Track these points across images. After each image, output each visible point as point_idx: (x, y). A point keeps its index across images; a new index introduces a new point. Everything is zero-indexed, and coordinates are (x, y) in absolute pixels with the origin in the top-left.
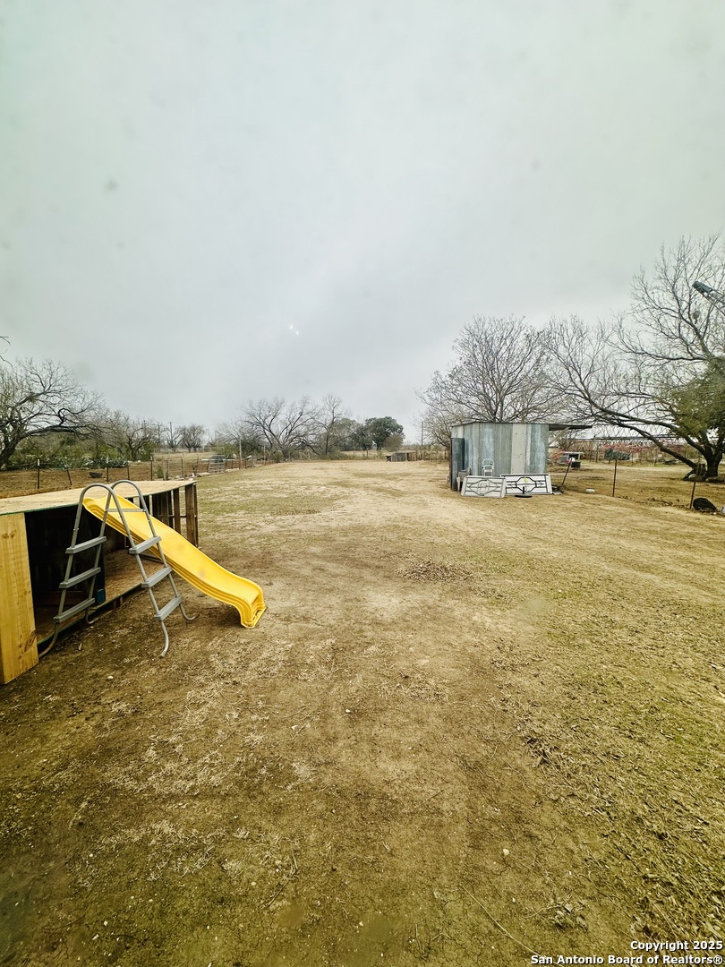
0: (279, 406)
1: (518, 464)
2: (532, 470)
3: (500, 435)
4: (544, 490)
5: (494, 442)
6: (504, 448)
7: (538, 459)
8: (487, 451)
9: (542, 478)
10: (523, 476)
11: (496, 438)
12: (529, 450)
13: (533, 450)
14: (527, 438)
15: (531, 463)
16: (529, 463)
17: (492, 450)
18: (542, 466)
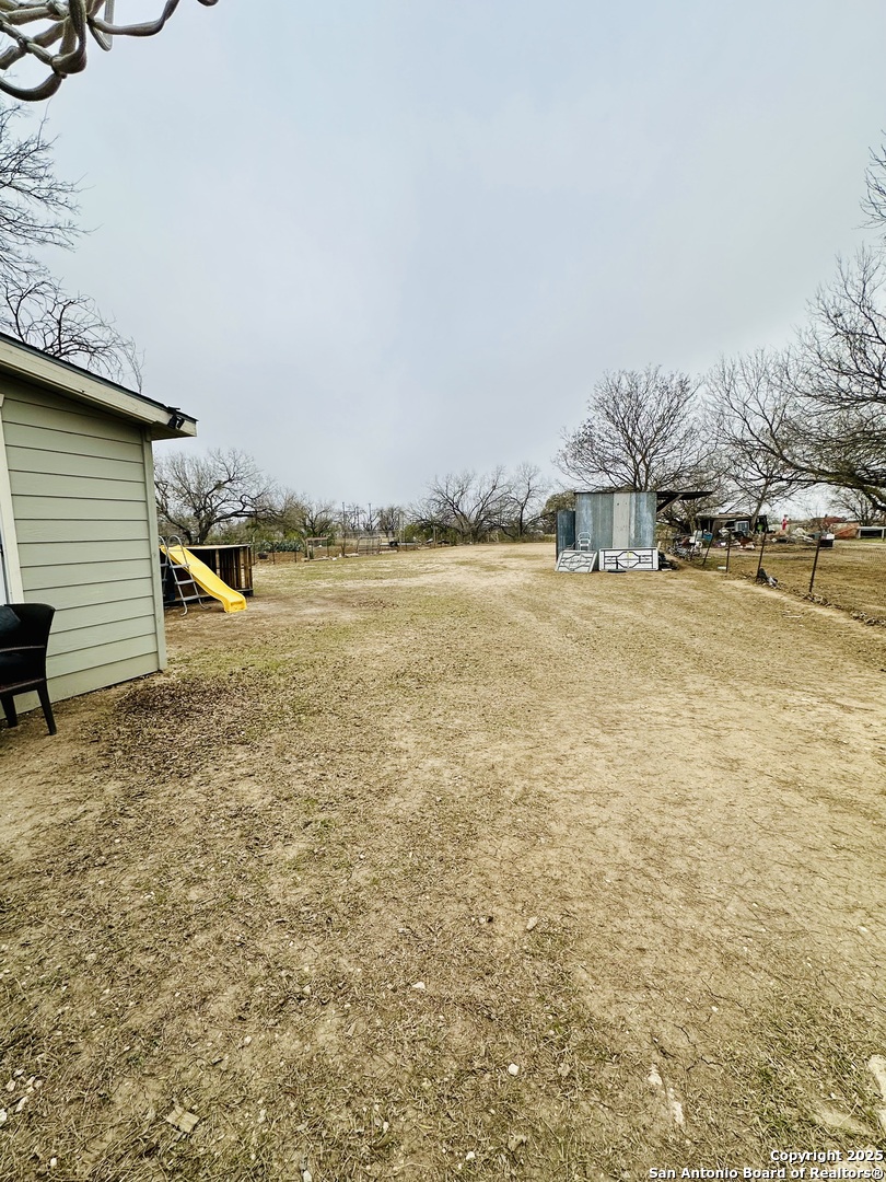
0: (468, 480)
1: (621, 537)
2: (637, 544)
3: (600, 506)
4: (649, 566)
5: (593, 514)
6: (604, 520)
7: (645, 532)
8: (585, 524)
9: (649, 553)
10: (625, 551)
11: (595, 510)
12: (633, 522)
13: (638, 521)
14: (631, 509)
15: (636, 536)
16: (633, 536)
17: (591, 522)
18: (649, 539)
